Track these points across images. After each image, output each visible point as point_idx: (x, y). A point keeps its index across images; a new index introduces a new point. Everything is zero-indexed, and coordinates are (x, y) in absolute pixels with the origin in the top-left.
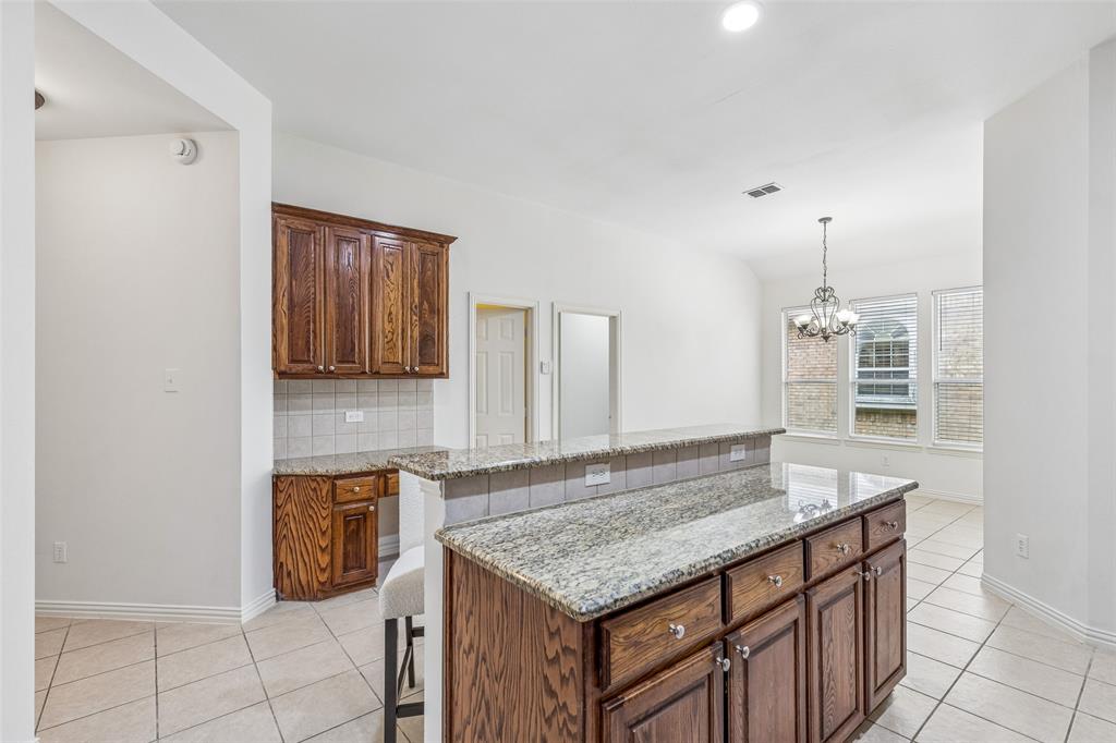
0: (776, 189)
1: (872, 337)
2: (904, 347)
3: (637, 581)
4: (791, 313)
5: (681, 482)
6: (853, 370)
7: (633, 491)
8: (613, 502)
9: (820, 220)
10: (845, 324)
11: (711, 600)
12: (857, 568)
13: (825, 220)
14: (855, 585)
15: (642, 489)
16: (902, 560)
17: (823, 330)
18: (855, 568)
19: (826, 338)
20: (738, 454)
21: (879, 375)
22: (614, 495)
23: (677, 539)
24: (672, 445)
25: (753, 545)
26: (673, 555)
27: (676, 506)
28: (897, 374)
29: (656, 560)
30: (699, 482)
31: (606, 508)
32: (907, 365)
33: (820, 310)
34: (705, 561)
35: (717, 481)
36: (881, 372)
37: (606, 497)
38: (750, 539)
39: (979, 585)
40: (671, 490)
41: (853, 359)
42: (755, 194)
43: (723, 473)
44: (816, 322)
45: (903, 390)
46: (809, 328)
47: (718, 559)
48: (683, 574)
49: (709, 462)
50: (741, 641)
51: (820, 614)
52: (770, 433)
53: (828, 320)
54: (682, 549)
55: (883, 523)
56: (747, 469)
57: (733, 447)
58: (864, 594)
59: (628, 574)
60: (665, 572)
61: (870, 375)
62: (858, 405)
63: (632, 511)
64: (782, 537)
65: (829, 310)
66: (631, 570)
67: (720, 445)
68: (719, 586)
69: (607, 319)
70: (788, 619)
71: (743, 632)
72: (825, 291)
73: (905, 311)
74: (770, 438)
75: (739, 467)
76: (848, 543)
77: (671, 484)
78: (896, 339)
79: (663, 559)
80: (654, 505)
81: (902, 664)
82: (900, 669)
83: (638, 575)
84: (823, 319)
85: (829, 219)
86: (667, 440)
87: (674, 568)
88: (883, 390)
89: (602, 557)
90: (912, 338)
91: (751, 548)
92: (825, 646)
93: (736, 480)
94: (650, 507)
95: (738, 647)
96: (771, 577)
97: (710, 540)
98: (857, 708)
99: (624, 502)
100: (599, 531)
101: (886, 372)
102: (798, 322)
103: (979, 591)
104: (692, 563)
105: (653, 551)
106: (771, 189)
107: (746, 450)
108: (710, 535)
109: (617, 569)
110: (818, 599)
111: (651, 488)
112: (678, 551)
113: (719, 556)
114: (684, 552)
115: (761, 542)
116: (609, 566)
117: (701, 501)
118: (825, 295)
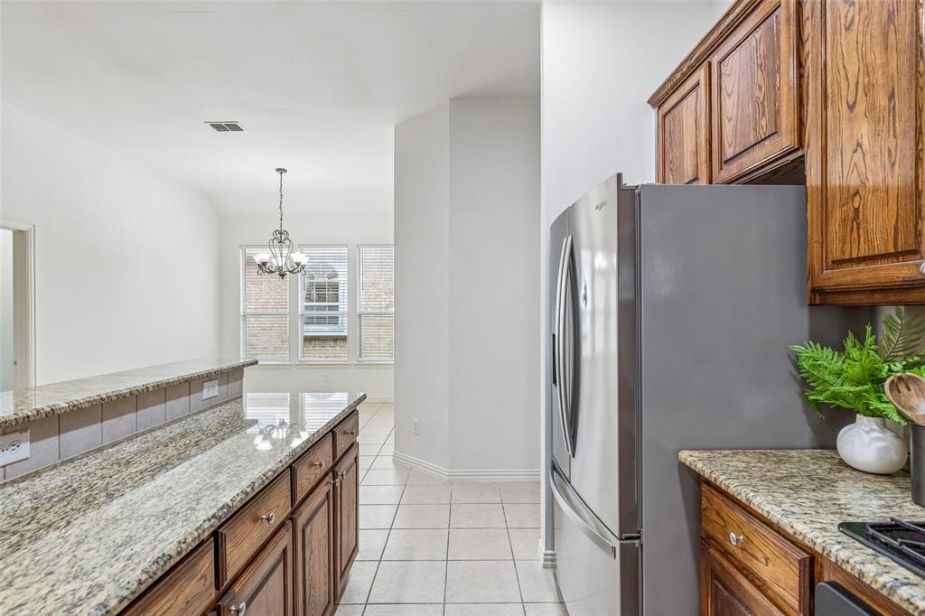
0: (239, 129)
1: (313, 278)
2: (335, 287)
3: (101, 597)
4: (248, 251)
5: (143, 434)
6: (302, 303)
7: (72, 460)
8: (38, 485)
9: (278, 170)
10: (298, 264)
11: (203, 571)
12: (329, 479)
13: (281, 171)
14: (328, 493)
15: (86, 455)
16: (356, 459)
17: (280, 269)
18: (327, 479)
19: (282, 275)
20: (211, 391)
21: (319, 308)
22: (37, 474)
23: (155, 510)
24: (131, 393)
25: (249, 490)
26: (151, 536)
27: (142, 467)
28: (331, 308)
29: (127, 552)
30: (168, 429)
31: (25, 496)
32: (337, 301)
33: (277, 251)
34: (197, 529)
35: (191, 424)
36: (320, 306)
37: (23, 479)
38: (245, 484)
39: (391, 461)
40: (129, 449)
41: (302, 294)
42: (218, 127)
43: (195, 414)
44: (274, 260)
45: (334, 320)
46: (267, 266)
47: (213, 520)
48: (171, 557)
49: (178, 405)
50: (234, 600)
51: (304, 531)
52: (244, 366)
53: (284, 259)
54: (164, 523)
55: (345, 433)
56: (221, 405)
57: (206, 384)
58: (334, 498)
59: (83, 593)
60: (144, 565)
61: (312, 308)
62: (306, 334)
63: (74, 491)
64: (275, 472)
65: (285, 251)
66: (88, 584)
67: (190, 384)
68: (213, 551)
69: (11, 233)
70: (279, 550)
71: (237, 588)
72: (281, 233)
73: (339, 259)
74: (242, 371)
75: (212, 405)
76: (323, 457)
77: (130, 439)
78: (330, 281)
79: (138, 548)
80: (111, 472)
81: (356, 545)
82: (355, 549)
83: (101, 587)
84: (280, 258)
85: (285, 171)
86: (124, 386)
87: (157, 554)
88: (321, 321)
89: (28, 580)
90: (342, 279)
91: (247, 494)
92: (307, 560)
93: (210, 419)
94: (103, 477)
95: (233, 608)
96: (264, 517)
97: (199, 500)
98: (329, 602)
99: (58, 481)
100: (15, 539)
101: (323, 306)
102: (258, 259)
103: (392, 466)
104: (181, 538)
105: (119, 541)
106: (234, 127)
107: (219, 385)
108: (196, 494)
109: (60, 592)
110: (301, 521)
111: (100, 450)
112: (158, 528)
113: (214, 516)
114: (168, 526)
115: (257, 484)
116: (43, 592)
117: (175, 452)
118: (281, 237)
